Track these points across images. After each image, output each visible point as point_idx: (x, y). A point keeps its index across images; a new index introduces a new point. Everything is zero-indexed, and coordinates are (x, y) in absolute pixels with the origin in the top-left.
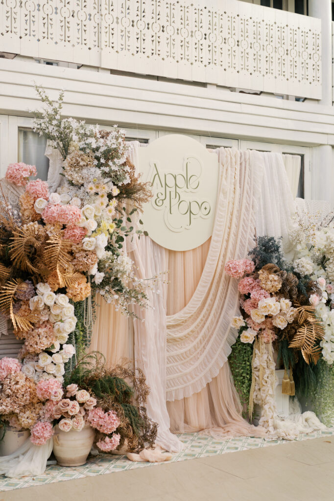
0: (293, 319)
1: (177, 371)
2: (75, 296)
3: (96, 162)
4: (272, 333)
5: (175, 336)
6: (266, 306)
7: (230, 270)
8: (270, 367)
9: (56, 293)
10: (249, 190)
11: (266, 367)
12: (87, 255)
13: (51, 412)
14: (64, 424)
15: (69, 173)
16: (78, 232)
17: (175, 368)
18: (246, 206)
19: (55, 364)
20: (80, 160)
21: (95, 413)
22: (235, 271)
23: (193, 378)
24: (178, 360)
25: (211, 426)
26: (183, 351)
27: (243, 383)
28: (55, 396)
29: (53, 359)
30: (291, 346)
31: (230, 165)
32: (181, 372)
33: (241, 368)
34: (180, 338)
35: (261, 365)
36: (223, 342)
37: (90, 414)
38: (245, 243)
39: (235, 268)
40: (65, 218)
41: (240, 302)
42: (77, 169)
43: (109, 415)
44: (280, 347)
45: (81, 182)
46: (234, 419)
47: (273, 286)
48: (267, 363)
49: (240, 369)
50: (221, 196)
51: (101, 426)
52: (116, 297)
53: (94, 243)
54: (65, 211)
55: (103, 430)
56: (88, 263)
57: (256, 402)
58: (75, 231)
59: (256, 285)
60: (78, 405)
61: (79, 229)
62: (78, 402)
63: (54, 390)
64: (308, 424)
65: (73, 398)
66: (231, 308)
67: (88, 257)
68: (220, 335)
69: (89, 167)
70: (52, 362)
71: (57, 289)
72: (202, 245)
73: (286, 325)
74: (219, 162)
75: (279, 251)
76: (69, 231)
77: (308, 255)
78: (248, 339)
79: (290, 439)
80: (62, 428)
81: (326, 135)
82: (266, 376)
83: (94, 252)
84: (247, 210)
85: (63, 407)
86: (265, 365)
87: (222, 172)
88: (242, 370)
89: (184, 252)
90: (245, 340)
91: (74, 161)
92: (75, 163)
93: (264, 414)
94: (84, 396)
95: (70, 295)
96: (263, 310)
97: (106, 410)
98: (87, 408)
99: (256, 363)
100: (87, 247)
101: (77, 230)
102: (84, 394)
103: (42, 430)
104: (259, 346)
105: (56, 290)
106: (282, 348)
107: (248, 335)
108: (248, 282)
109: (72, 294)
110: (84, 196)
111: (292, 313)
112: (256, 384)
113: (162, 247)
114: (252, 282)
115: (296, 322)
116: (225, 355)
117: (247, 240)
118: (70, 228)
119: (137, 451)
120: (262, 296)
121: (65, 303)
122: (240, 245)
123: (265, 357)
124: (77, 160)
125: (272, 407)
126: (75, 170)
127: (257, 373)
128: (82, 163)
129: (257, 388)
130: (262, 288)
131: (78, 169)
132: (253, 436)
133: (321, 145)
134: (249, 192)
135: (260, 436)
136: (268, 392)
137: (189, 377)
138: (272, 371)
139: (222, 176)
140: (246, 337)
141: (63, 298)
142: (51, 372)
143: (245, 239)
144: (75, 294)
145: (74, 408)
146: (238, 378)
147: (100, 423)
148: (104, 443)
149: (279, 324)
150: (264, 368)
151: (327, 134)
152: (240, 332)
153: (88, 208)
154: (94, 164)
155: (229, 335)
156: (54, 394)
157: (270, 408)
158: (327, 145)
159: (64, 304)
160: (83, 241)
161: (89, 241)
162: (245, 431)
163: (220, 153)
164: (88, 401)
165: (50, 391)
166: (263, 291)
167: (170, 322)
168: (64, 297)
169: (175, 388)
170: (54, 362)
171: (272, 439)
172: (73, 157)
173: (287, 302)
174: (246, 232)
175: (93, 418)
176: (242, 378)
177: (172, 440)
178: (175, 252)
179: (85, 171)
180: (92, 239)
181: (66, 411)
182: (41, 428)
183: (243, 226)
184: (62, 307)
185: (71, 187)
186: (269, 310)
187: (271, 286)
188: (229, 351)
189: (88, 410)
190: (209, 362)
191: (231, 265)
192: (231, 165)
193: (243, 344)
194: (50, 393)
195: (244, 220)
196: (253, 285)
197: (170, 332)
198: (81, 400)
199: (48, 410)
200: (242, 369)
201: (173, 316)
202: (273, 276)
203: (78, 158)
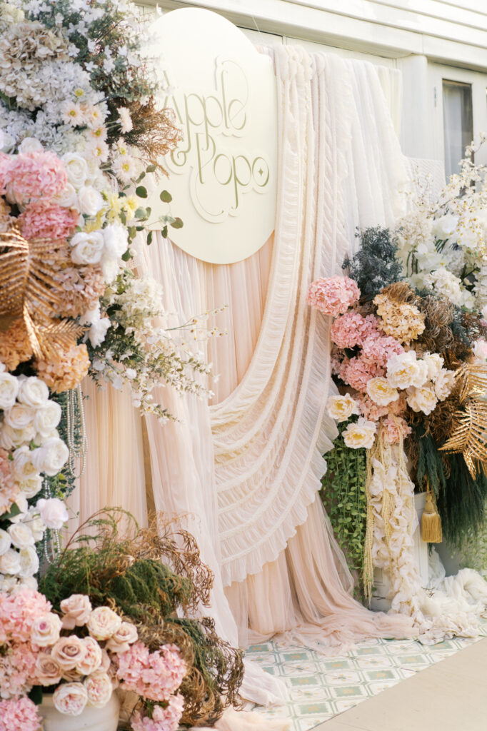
0: (449, 393)
1: (234, 521)
2: (58, 378)
3: (74, 51)
4: (402, 423)
5: (228, 447)
6: (404, 371)
7: (322, 300)
8: (403, 492)
9: (16, 373)
10: (330, 134)
11: (394, 492)
12: (83, 277)
13: (27, 673)
14: (68, 699)
15: (8, 79)
16: (59, 219)
17: (229, 515)
18: (327, 168)
19: (18, 550)
20: (35, 42)
21: (133, 658)
22: (333, 301)
23: (262, 532)
24: (234, 499)
25: (294, 624)
26: (243, 477)
27: (352, 529)
28: (42, 634)
29: (13, 536)
30: (447, 446)
31: (294, 82)
32: (242, 523)
33: (346, 499)
34: (235, 452)
35: (386, 490)
36: (312, 450)
37: (123, 664)
38: (331, 243)
39: (332, 295)
40: (34, 183)
41: (334, 365)
42: (28, 67)
43: (161, 654)
44: (421, 451)
45: (38, 99)
46: (338, 605)
47: (410, 329)
48: (397, 484)
49: (344, 501)
50: (287, 146)
51: (148, 684)
52: (131, 373)
53: (101, 246)
54: (31, 166)
55: (156, 695)
56: (86, 295)
57: (377, 564)
58: (53, 216)
59: (370, 329)
60: (97, 647)
61: (60, 212)
62: (95, 637)
63: (39, 620)
64: (471, 594)
65: (82, 631)
66: (320, 378)
67: (86, 280)
68: (304, 437)
69: (58, 61)
70: (12, 546)
71: (17, 363)
72: (259, 251)
73: (435, 406)
74: (275, 74)
75: (395, 257)
76: (37, 218)
77: (442, 264)
78: (361, 440)
79: (469, 634)
80: (64, 708)
81: (420, 36)
82: (397, 511)
83: (97, 270)
84: (329, 176)
85: (62, 658)
86: (393, 489)
87: (284, 95)
88: (350, 504)
89: (230, 265)
90: (355, 442)
91: (21, 46)
92: (23, 53)
93: (400, 585)
94: (107, 621)
95: (48, 377)
96: (399, 378)
97: (153, 647)
98: (114, 650)
99: (377, 488)
100: (85, 257)
101: (57, 214)
102: (108, 618)
103: (16, 721)
104: (379, 453)
105: (13, 368)
106: (426, 451)
107: (363, 432)
108: (355, 322)
109: (52, 375)
110: (48, 135)
111: (446, 380)
112: (376, 529)
113: (192, 257)
114: (361, 323)
115: (454, 397)
116: (316, 475)
117: (335, 237)
118: (39, 210)
119: (208, 721)
120: (390, 350)
121: (42, 398)
122: (322, 248)
123: (393, 471)
124: (28, 45)
125: (413, 572)
126: (23, 69)
127: (378, 507)
128: (42, 52)
129: (379, 536)
130: (384, 334)
131: (32, 66)
132: (392, 637)
133: (413, 54)
134: (330, 137)
135: (406, 636)
136: (403, 543)
137: (256, 532)
138: (407, 500)
139: (284, 103)
140: (358, 436)
141: (35, 388)
142: (12, 571)
143: (331, 235)
144: (60, 374)
145: (88, 654)
146: (340, 521)
147: (146, 680)
148: (151, 722)
149: (423, 405)
150: (391, 495)
151: (421, 33)
152: (342, 426)
153: (70, 162)
154: (71, 54)
155: (320, 435)
156: (38, 628)
157: (409, 574)
158: (422, 55)
159: (39, 401)
160: (73, 242)
161: (90, 242)
162: (369, 628)
163: (276, 54)
164: (118, 633)
165: (27, 622)
166: (389, 340)
167: (216, 419)
168: (37, 385)
169: (231, 558)
170: (15, 544)
171: (434, 638)
172: (17, 38)
173: (437, 359)
174: (331, 220)
175: (129, 671)
176: (349, 519)
177: (255, 677)
178: (215, 266)
179: (48, 71)
180: (95, 236)
181: (73, 667)
182: (12, 717)
183: (325, 208)
184: (33, 410)
185: (12, 114)
186: (409, 379)
187: (407, 328)
188: (323, 468)
189: (115, 654)
190: (288, 493)
191: (323, 290)
192: (297, 81)
193: (350, 450)
194: (29, 628)
195: (326, 198)
196: (363, 328)
197: (217, 439)
198: (103, 633)
199: (20, 667)
200: (348, 501)
201: (219, 405)
202: (408, 309)
203: (31, 40)
